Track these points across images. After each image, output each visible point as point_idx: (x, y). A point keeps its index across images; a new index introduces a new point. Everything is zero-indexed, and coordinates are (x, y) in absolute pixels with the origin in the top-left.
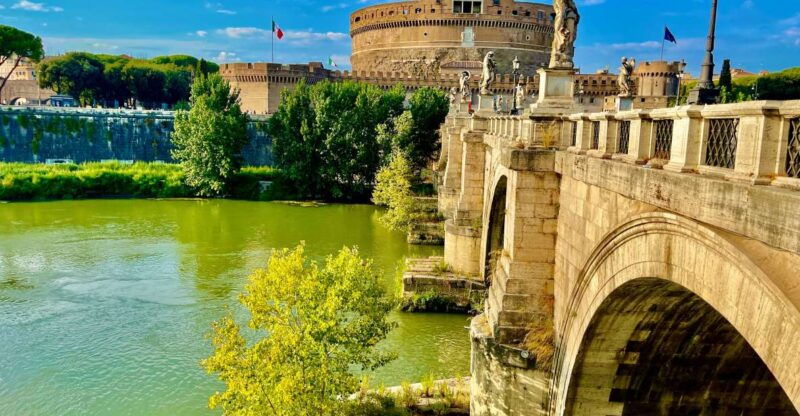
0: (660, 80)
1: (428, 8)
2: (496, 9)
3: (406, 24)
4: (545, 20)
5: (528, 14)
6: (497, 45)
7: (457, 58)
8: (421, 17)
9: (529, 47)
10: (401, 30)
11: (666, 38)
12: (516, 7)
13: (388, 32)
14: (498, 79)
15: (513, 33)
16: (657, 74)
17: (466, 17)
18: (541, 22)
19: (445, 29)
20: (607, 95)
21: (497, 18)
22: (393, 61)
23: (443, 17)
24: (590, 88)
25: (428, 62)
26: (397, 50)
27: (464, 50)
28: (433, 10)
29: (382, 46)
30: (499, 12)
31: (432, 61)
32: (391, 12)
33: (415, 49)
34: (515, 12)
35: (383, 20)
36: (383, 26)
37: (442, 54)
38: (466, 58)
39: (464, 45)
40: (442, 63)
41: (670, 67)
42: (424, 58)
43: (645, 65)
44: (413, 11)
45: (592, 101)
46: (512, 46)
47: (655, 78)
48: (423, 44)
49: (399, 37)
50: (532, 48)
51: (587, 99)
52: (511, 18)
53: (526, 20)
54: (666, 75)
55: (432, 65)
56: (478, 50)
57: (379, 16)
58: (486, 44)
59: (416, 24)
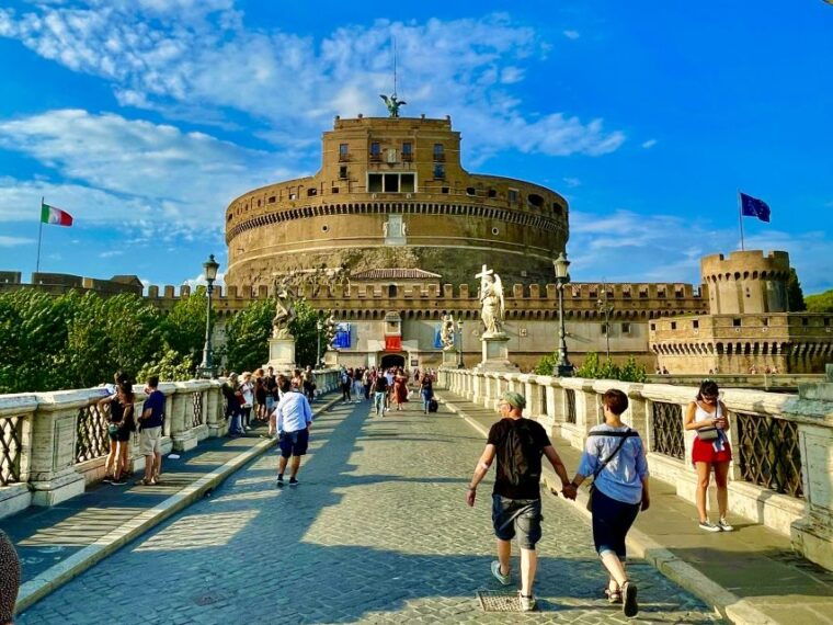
0: (752, 285)
1: (328, 187)
2: (439, 186)
3: (293, 215)
4: (521, 205)
5: (492, 194)
6: (443, 241)
7: (379, 264)
8: (317, 202)
9: (498, 245)
10: (287, 223)
11: (747, 211)
12: (472, 183)
13: (268, 229)
14: (448, 294)
15: (471, 223)
16: (746, 274)
17: (390, 198)
18: (514, 207)
19: (358, 220)
20: (652, 316)
21: (439, 199)
22: (274, 274)
23: (353, 200)
24: (619, 306)
25: (330, 273)
26: (281, 257)
27: (389, 251)
28: (336, 191)
29: (260, 252)
30: (445, 191)
31: (337, 270)
32: (273, 199)
33: (308, 253)
34: (471, 191)
35: (259, 213)
36: (261, 222)
37: (354, 259)
38: (393, 264)
39: (390, 243)
40: (353, 273)
41: (770, 261)
42: (324, 266)
43: (718, 260)
44: (304, 194)
45: (625, 329)
46: (470, 243)
47: (744, 283)
48: (321, 245)
49: (284, 236)
50: (504, 246)
51: (618, 326)
52: (465, 200)
53: (490, 202)
54: (764, 275)
55: (336, 277)
56: (414, 251)
57: (255, 206)
58: (427, 241)
59: (309, 213)
